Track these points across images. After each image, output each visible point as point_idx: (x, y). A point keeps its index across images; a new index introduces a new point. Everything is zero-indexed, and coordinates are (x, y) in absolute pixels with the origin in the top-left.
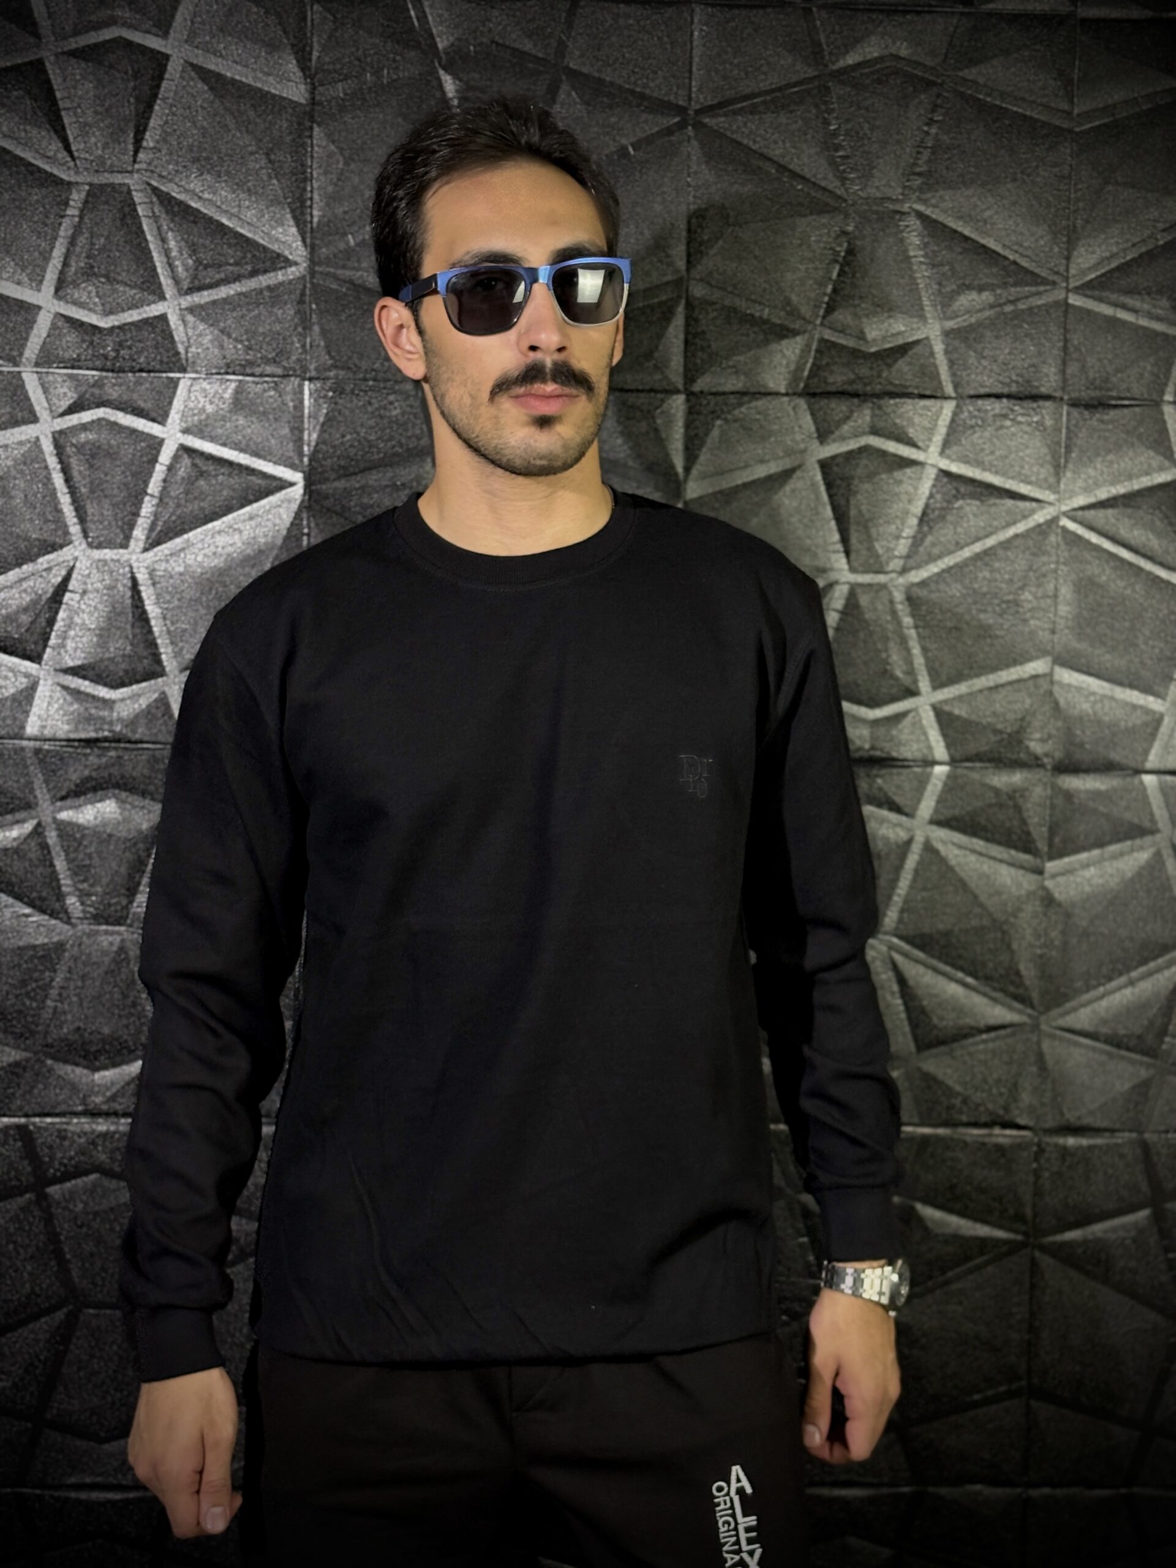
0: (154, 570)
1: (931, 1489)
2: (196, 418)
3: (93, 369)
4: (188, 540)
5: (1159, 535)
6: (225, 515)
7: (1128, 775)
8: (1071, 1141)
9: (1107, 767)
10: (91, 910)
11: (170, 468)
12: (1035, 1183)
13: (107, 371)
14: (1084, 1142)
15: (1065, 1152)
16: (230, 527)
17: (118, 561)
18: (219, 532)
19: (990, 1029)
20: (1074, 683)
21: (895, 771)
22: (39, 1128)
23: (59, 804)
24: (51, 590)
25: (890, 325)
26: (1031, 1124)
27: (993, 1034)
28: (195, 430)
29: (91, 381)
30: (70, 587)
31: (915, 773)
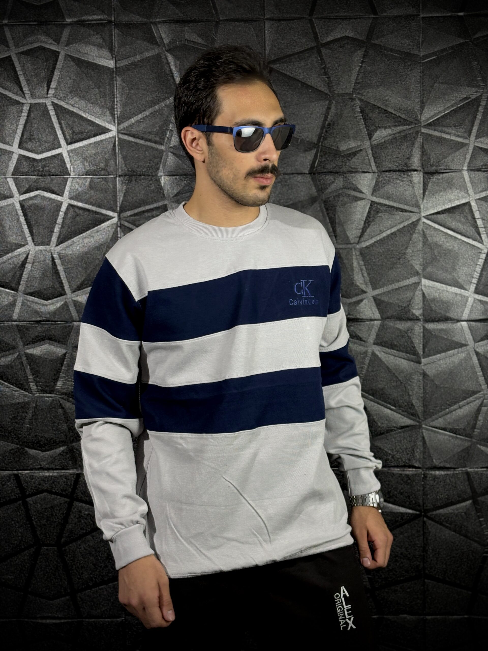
0: (60, 253)
1: (385, 616)
2: (75, 193)
3: (34, 175)
4: (73, 241)
5: (463, 224)
6: (87, 231)
7: (454, 322)
8: (437, 473)
9: (446, 319)
10: (40, 388)
11: (66, 213)
12: (423, 490)
13: (40, 176)
14: (442, 473)
15: (435, 478)
16: (89, 235)
17: (46, 250)
18: (85, 238)
19: (402, 427)
20: (431, 285)
21: (358, 323)
22: (23, 475)
23: (26, 347)
24: (20, 263)
25: (349, 144)
26: (420, 466)
27: (403, 430)
28: (74, 197)
29: (34, 180)
30: (28, 262)
31: (367, 324)
